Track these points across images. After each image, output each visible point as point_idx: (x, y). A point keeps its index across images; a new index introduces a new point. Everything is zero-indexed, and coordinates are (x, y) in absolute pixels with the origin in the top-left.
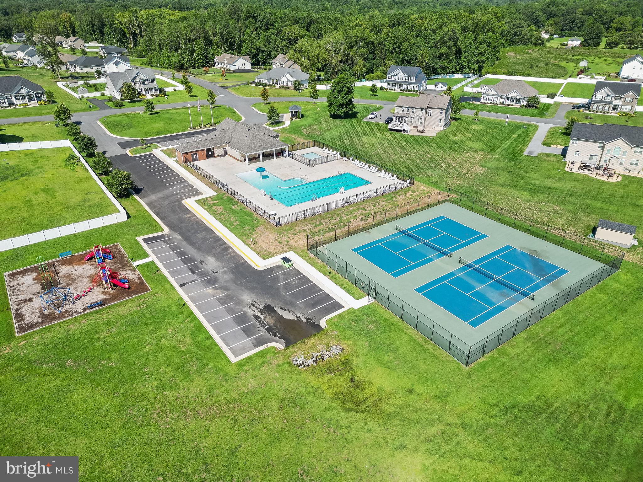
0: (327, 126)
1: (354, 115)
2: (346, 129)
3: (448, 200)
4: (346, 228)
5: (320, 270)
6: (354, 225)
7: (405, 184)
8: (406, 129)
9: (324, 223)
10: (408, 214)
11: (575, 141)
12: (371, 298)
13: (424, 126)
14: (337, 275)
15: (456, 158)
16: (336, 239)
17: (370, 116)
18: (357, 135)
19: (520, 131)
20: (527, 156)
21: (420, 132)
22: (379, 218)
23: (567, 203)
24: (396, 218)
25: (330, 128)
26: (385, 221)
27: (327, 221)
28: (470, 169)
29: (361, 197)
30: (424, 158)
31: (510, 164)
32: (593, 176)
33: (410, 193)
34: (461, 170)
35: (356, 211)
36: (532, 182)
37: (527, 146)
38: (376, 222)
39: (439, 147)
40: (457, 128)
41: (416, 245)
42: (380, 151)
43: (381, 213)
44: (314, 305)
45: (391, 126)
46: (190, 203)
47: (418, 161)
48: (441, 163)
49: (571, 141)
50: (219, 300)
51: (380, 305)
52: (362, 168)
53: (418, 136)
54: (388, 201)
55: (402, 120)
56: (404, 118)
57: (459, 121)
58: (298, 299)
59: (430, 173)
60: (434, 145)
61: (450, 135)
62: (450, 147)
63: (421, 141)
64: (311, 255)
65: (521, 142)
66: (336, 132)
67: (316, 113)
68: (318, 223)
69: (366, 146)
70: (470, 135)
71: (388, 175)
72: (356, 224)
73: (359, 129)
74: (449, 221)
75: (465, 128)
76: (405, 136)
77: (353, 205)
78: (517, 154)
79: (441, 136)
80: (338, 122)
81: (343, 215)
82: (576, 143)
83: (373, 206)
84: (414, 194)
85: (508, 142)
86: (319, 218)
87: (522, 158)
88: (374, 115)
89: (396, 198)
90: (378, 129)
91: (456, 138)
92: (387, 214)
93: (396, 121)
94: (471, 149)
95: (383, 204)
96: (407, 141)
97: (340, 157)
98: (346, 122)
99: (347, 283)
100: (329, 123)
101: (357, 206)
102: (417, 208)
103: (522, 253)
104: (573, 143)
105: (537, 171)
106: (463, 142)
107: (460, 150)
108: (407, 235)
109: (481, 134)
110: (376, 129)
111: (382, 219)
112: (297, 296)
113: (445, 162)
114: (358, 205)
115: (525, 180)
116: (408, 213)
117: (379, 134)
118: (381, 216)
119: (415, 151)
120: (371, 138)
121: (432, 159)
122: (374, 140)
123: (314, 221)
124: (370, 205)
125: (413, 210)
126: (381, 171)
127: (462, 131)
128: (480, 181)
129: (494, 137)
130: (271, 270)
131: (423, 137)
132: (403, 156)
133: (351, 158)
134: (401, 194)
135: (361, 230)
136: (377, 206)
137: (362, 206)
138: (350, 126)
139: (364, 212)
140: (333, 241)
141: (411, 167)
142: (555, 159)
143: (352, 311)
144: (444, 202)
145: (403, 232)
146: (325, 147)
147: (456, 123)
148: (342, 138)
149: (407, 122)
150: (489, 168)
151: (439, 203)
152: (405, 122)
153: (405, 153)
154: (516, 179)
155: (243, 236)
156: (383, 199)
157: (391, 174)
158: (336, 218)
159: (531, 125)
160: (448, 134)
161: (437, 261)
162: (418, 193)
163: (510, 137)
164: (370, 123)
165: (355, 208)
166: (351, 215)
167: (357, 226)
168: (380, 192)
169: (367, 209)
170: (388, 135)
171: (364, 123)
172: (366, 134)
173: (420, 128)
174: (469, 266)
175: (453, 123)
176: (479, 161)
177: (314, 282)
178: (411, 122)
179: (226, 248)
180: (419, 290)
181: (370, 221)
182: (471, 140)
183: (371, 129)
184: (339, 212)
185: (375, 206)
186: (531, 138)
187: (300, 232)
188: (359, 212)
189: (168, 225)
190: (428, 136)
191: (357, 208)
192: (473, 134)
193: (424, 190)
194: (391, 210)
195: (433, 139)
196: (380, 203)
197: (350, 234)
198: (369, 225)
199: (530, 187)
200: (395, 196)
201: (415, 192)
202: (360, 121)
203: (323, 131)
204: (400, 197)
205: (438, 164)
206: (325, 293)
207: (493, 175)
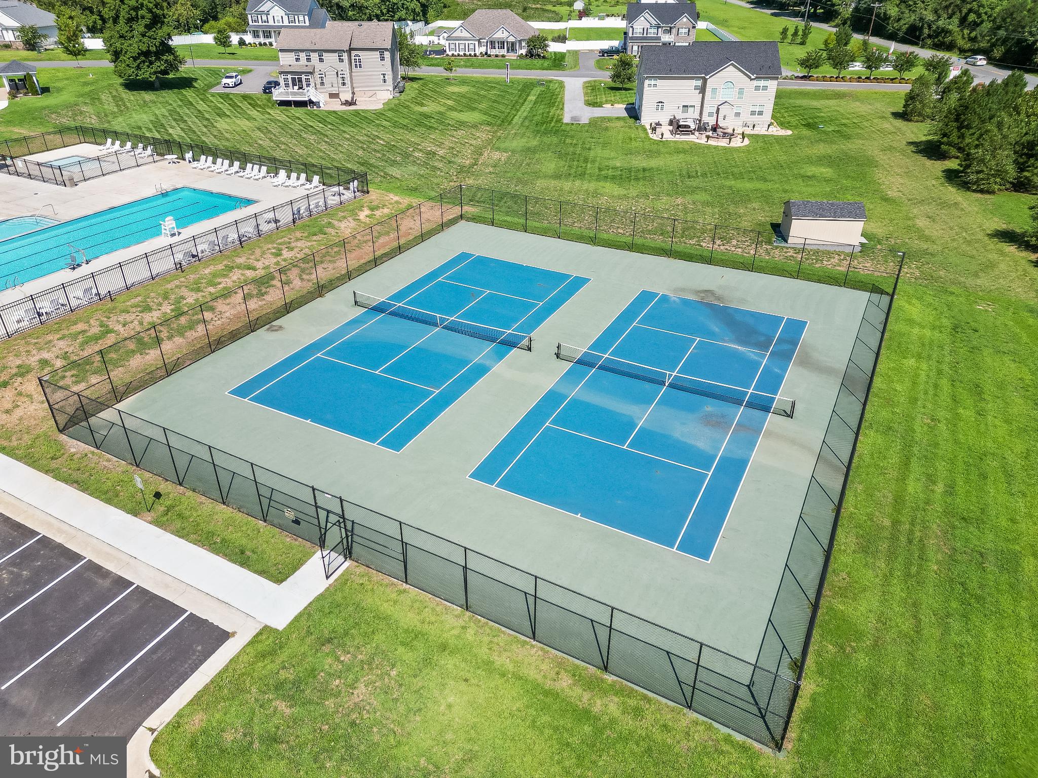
0: (117, 106)
1: (186, 83)
2: (169, 107)
3: (461, 217)
4: (201, 329)
5: (109, 496)
6: (228, 314)
7: (348, 195)
8: (314, 100)
9: (119, 328)
10: (376, 262)
11: (653, 82)
12: (334, 555)
13: (353, 93)
14: (189, 498)
15: (441, 141)
16: (170, 369)
17: (225, 81)
18: (200, 115)
19: (537, 90)
20: (573, 124)
21: (347, 103)
22: (298, 285)
23: (693, 190)
24: (349, 276)
25: (127, 108)
26: (321, 290)
27: (129, 317)
28: (477, 156)
29: (233, 236)
30: (372, 146)
31: (549, 139)
32: (703, 141)
33: (367, 212)
34: (459, 160)
35: (225, 276)
36: (607, 164)
37: (562, 109)
38: (291, 296)
39: (395, 125)
40: (420, 93)
41: (426, 337)
42: (266, 143)
43: (303, 271)
45: (278, 94)
47: (360, 153)
48: (412, 152)
49: (647, 82)
51: (377, 576)
52: (224, 175)
53: (344, 112)
54: (315, 238)
55: (300, 80)
56: (304, 77)
57: (419, 81)
59: (395, 171)
60: (385, 123)
61: (412, 106)
62: (420, 124)
63: (354, 120)
64: (75, 446)
65: (551, 104)
66: (144, 116)
67: (86, 84)
68: (96, 330)
69: (227, 135)
70: (450, 103)
71: (298, 178)
72: (233, 312)
73: (202, 106)
74: (482, 262)
75: (435, 91)
76: (315, 112)
77: (212, 259)
78: (553, 124)
79: (393, 108)
80: (148, 96)
81: (184, 292)
82: (655, 85)
83: (272, 254)
84: (378, 213)
85: (527, 107)
86: (98, 315)
87: (563, 127)
88: (234, 80)
89: (333, 227)
90: (250, 104)
91: (424, 109)
92: (320, 270)
93: (287, 85)
94: (462, 124)
95: (303, 246)
96: (323, 121)
97: (157, 158)
98: (169, 96)
99: (229, 523)
100: (122, 99)
101: (225, 263)
102: (395, 244)
103: (685, 302)
104: (650, 85)
105: (605, 145)
106: (440, 113)
107: (443, 127)
108: (393, 314)
109: (470, 99)
110: (245, 105)
111: (309, 286)
113: (420, 150)
114: (228, 257)
115: (593, 162)
116: (375, 260)
117: (254, 113)
118: (304, 276)
119: (348, 136)
120: (238, 122)
121: (391, 148)
122: (244, 124)
123: (80, 327)
124: (263, 253)
125: (386, 250)
126: (277, 174)
127: (431, 97)
128: (509, 175)
129: (495, 101)
131: (356, 111)
132: (323, 147)
133: (189, 155)
134: (345, 217)
135: (253, 326)
136: (286, 254)
137: (240, 261)
138: (180, 103)
139: (250, 274)
140: (162, 378)
141: (349, 166)
142: (622, 123)
144: (453, 222)
145: (378, 309)
146: (109, 141)
147: (415, 85)
148: (162, 125)
149: (312, 84)
150: (513, 151)
151: (443, 226)
152: (308, 85)
153: (326, 142)
154: (575, 163)
156: (298, 234)
157: (303, 176)
158: (160, 304)
159: (550, 81)
160: (408, 103)
161: (499, 368)
162: (386, 211)
163: (525, 100)
164: (228, 95)
165: (220, 267)
166: (212, 289)
167: (237, 317)
168: (285, 217)
169: (259, 265)
170: (278, 113)
171: (213, 96)
172: (222, 114)
173: (346, 96)
174: (585, 362)
175: (408, 85)
176: (489, 142)
177: (89, 555)
178: (322, 84)
180: (486, 472)
181: (275, 296)
182: (456, 109)
183: (234, 106)
184: (169, 286)
185: (280, 255)
186: (562, 98)
188: (236, 275)
190: (367, 110)
191: (226, 266)
192: (455, 100)
193: (397, 202)
194: (328, 258)
195: (379, 114)
196: (293, 245)
197: (215, 344)
198: (274, 307)
199: (610, 172)
200: (330, 223)
201: (377, 208)
202: (203, 94)
203: (106, 116)
204: (343, 225)
205: (406, 156)
206: (141, 592)
207: (528, 161)
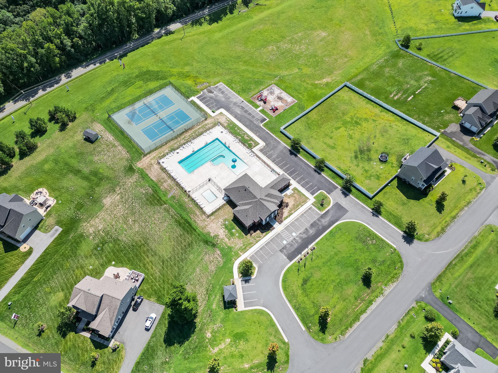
44: (204, 98)
46: (262, 144)
50: (231, 98)
58: (209, 99)
64: (207, 115)
99: (196, 105)
112: (209, 100)
130: (218, 109)
143: (194, 96)
155: (232, 123)
179: (235, 117)
187: (211, 124)
189: (261, 127)
